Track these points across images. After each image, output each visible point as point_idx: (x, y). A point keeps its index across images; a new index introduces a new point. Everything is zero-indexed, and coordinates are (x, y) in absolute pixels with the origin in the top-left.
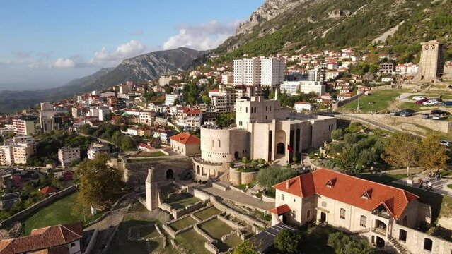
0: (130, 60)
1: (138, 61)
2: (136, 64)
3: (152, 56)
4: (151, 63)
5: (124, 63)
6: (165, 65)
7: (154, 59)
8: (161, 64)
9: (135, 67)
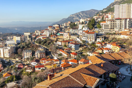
0: (73, 15)
1: (75, 15)
2: (75, 16)
3: (80, 13)
4: (80, 16)
5: (70, 16)
6: (85, 16)
7: (81, 14)
8: (84, 16)
9: (74, 17)
